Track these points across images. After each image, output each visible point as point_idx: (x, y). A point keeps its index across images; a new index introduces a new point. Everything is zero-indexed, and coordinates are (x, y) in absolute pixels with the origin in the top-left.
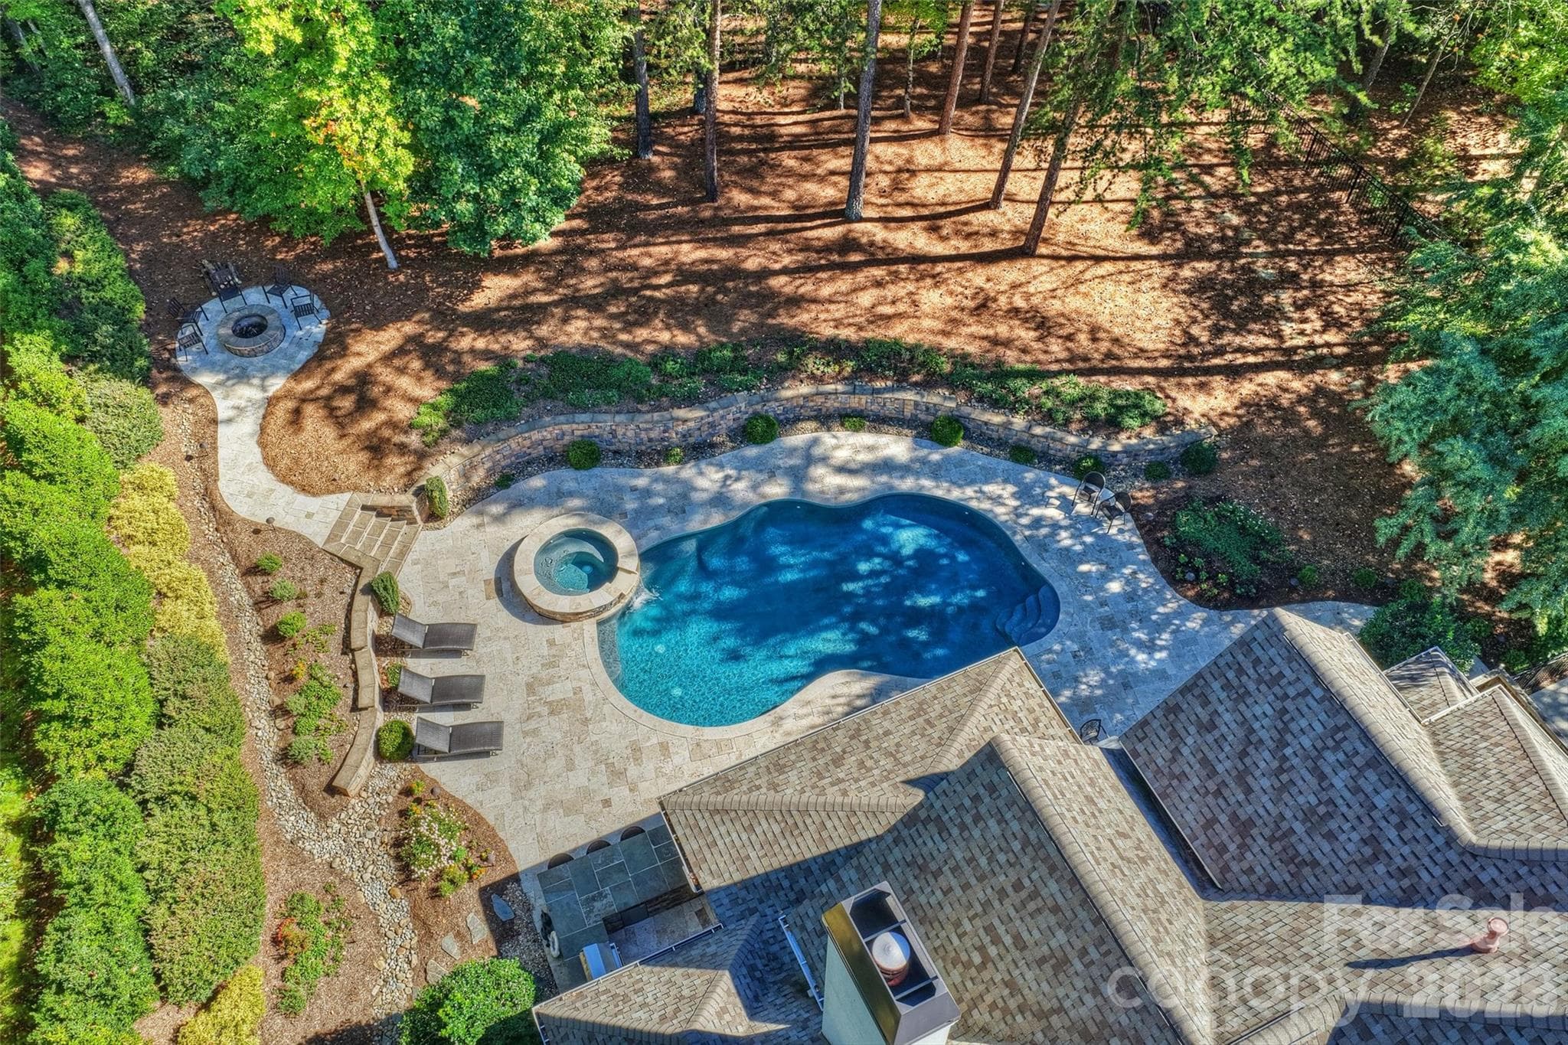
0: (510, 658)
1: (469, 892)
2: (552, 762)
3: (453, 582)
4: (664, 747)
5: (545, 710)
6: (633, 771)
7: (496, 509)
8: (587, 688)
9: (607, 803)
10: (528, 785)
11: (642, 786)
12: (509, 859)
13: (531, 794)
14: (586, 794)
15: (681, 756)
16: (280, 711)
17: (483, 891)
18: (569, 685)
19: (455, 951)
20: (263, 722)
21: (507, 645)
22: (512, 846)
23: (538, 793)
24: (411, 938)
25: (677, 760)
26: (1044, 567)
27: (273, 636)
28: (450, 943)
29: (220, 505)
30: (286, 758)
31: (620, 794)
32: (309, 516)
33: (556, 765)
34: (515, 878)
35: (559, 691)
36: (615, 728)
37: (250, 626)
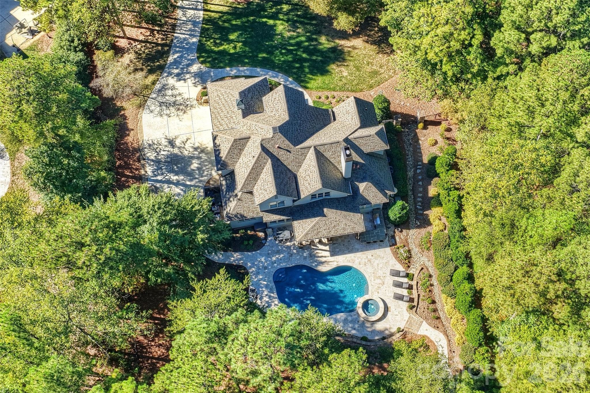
0: (387, 291)
1: (398, 245)
2: (381, 266)
3: (397, 313)
4: (360, 264)
5: (381, 278)
6: (366, 261)
7: (387, 332)
8: (372, 280)
9: (372, 256)
10: (386, 263)
11: (365, 257)
12: (391, 249)
13: (386, 261)
14: (376, 258)
15: (357, 261)
16: (432, 285)
17: (396, 245)
18: (376, 282)
19: (402, 236)
20: (435, 284)
21: (387, 294)
22: (390, 252)
23: (385, 261)
24: (409, 241)
25: (358, 261)
26: (272, 284)
27: (434, 302)
28: (403, 238)
29: (447, 337)
30: (430, 276)
31: (370, 257)
32: (427, 330)
33: (380, 266)
34: (390, 246)
35: (378, 281)
36: (368, 270)
37: (439, 306)
